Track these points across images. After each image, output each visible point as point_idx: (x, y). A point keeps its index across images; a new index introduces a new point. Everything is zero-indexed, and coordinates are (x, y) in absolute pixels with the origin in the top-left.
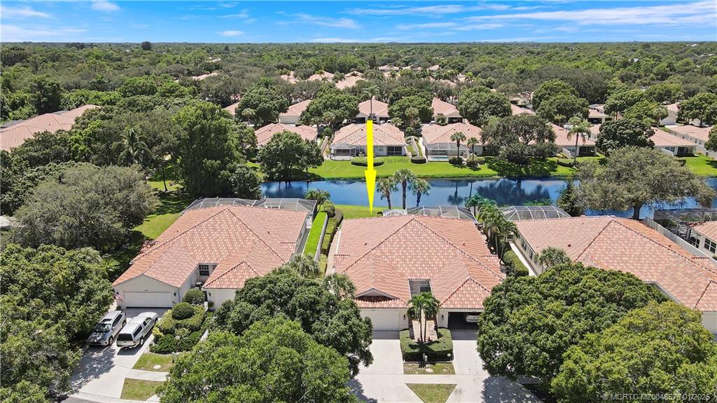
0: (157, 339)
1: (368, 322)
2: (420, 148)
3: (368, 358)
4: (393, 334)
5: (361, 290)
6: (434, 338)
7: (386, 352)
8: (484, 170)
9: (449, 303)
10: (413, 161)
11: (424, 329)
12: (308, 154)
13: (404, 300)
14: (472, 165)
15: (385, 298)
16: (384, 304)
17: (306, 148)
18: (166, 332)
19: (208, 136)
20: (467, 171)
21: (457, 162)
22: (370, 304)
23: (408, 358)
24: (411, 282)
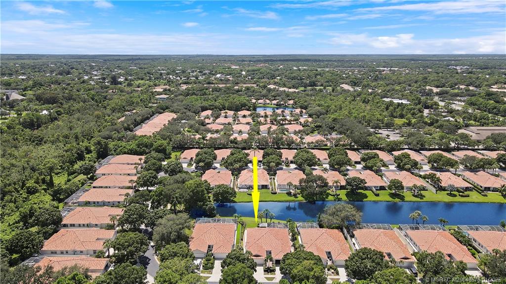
0: (203, 266)
1: (256, 263)
2: (275, 185)
3: (256, 271)
4: (261, 265)
5: (254, 254)
6: (272, 266)
7: (260, 270)
8: (300, 198)
9: (275, 257)
10: (272, 193)
11: (270, 264)
13: (264, 256)
14: (295, 196)
15: (260, 256)
16: (259, 257)
18: (206, 264)
20: (293, 198)
21: (289, 194)
22: (256, 258)
23: (265, 271)
24: (267, 251)
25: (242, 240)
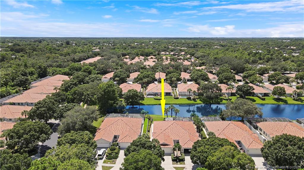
0: (107, 156)
1: (164, 151)
2: (177, 93)
3: (164, 160)
4: (169, 155)
5: (161, 143)
6: (180, 155)
7: (168, 159)
8: (198, 101)
9: (184, 146)
10: (174, 98)
11: (177, 153)
12: (140, 97)
13: (172, 146)
14: (194, 100)
15: (167, 145)
16: (167, 146)
17: (139, 95)
18: (109, 154)
19: (110, 93)
20: (192, 102)
21: (189, 99)
22: (163, 147)
23: (173, 160)
24: (174, 140)
25: (149, 131)
